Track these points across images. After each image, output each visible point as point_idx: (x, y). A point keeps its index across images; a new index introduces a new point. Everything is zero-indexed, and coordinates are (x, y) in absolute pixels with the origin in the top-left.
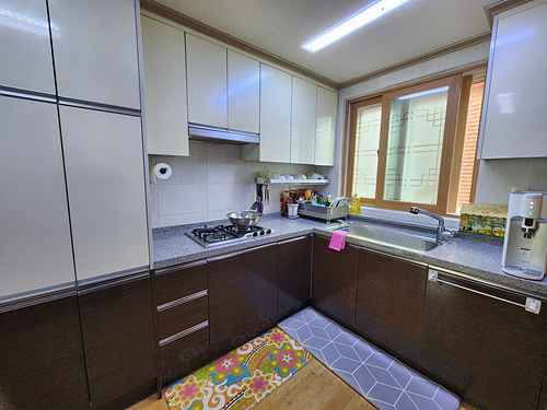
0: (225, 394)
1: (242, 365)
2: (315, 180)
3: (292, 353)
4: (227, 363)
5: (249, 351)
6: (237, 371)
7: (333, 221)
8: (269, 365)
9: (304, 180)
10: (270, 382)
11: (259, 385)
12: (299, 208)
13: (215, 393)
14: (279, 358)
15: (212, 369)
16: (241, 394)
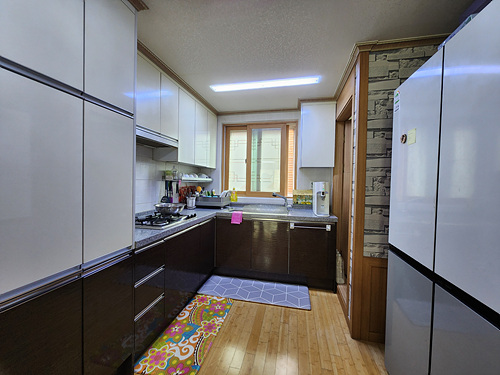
0: (190, 343)
1: (188, 324)
2: (204, 179)
3: (220, 303)
4: (175, 329)
5: (187, 314)
6: (187, 329)
7: (224, 207)
8: (209, 315)
9: (197, 178)
10: (217, 323)
11: (210, 327)
12: (196, 200)
13: (181, 348)
14: (212, 309)
15: (165, 337)
16: (201, 337)
